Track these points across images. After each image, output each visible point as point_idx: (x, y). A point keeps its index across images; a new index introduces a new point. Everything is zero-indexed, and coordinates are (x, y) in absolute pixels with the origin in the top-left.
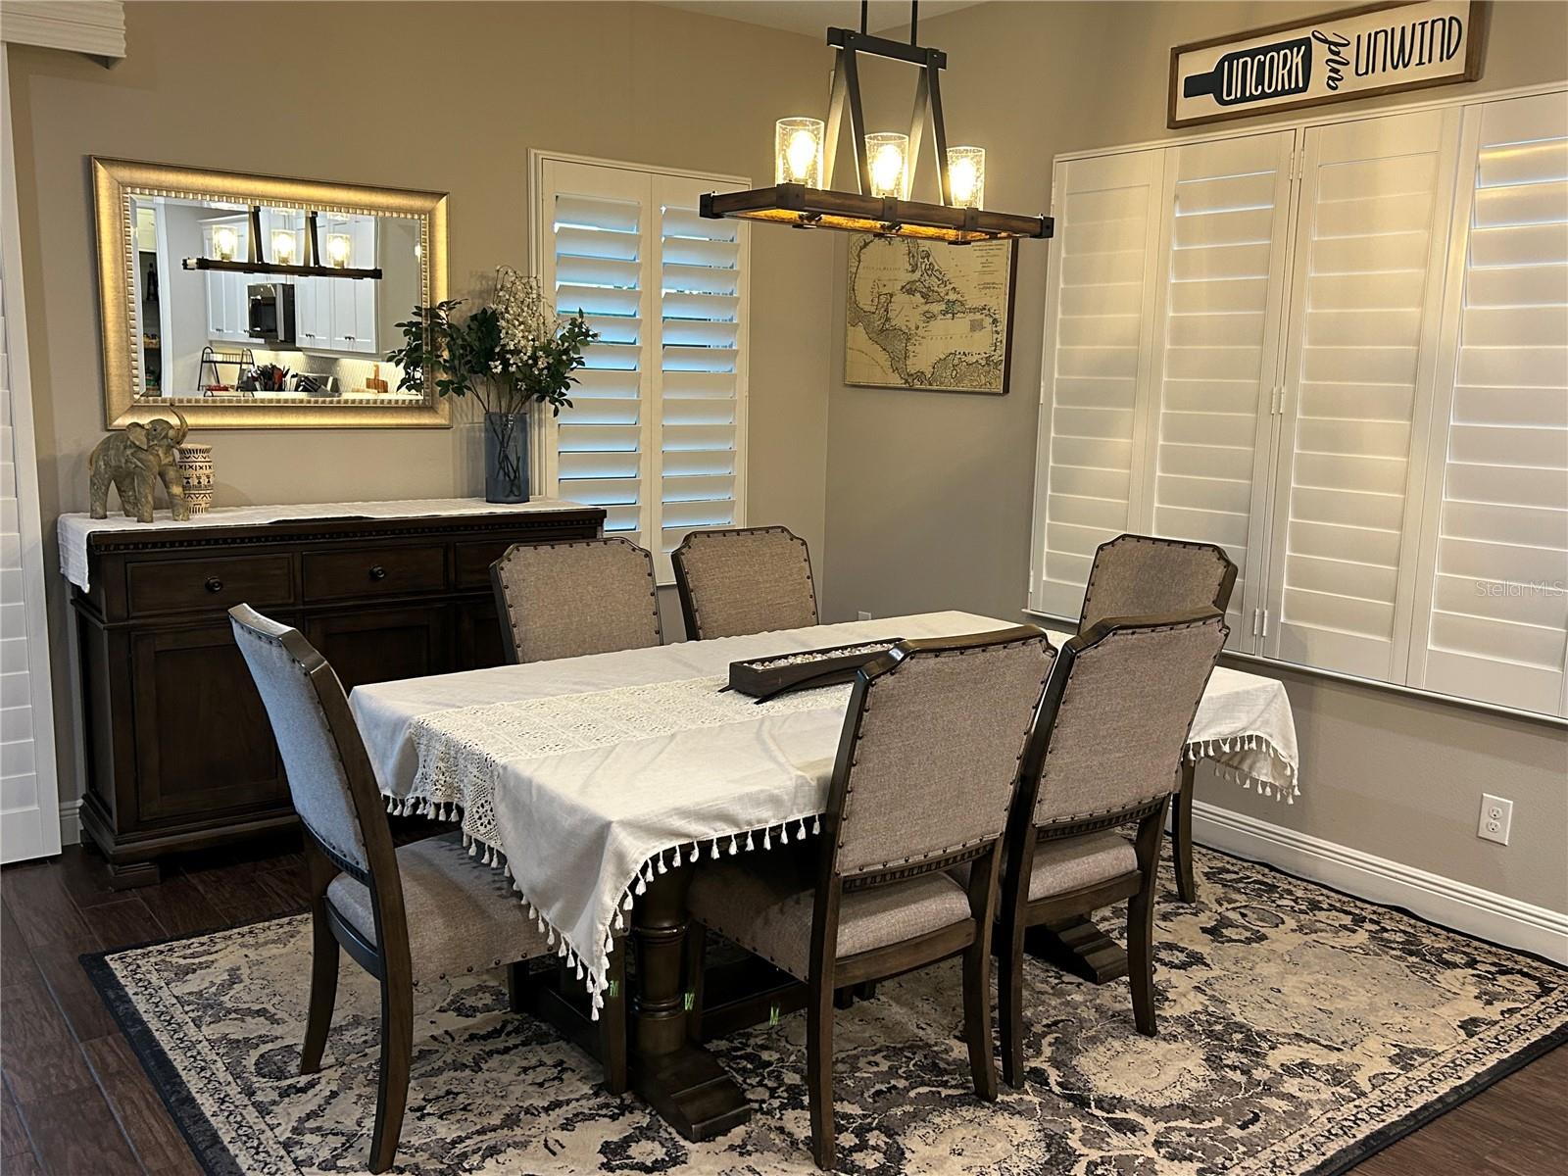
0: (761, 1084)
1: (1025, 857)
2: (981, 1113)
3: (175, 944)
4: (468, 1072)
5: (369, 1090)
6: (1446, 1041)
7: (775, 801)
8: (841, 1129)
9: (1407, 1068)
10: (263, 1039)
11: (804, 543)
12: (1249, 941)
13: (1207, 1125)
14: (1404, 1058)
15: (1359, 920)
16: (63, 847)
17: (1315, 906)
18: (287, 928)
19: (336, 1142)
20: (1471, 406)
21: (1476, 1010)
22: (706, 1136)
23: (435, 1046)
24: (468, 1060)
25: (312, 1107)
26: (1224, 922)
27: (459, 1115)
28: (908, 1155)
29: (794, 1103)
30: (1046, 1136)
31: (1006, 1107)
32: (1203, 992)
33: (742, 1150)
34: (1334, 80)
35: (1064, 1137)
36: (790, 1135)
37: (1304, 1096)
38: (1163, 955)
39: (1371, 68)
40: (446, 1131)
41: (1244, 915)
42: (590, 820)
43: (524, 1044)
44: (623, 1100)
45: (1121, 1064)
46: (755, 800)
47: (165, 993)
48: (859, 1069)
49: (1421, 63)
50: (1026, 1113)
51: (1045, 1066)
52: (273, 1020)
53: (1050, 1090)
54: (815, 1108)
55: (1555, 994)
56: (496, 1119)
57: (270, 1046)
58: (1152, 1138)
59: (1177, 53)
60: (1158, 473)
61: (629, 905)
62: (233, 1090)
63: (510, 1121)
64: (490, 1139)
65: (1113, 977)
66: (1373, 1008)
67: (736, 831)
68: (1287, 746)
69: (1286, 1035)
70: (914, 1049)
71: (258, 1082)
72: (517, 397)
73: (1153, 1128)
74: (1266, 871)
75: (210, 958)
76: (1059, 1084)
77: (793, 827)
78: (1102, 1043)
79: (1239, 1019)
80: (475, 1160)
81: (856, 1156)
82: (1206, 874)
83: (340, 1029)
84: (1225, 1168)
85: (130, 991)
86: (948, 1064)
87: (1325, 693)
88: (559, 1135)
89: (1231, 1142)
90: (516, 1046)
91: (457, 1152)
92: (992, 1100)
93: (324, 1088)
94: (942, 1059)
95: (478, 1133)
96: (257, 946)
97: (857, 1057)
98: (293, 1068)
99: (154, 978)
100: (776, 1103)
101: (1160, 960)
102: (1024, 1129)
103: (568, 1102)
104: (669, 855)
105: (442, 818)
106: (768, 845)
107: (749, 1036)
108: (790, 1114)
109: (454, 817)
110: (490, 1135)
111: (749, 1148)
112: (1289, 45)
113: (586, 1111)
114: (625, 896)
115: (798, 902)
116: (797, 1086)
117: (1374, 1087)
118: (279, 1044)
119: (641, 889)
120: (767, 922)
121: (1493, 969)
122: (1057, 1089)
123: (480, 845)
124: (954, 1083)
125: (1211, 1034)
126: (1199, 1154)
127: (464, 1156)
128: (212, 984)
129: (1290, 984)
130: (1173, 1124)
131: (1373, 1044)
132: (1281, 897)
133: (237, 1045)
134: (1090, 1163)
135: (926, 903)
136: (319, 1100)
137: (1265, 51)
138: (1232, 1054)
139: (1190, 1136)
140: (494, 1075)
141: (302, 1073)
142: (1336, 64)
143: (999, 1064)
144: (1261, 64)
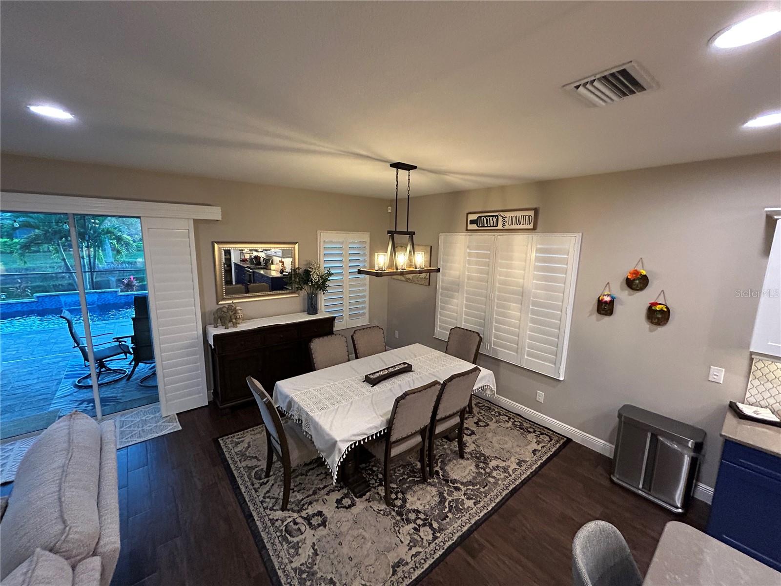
0: (373, 478)
1: (435, 424)
2: (424, 486)
3: (235, 434)
4: (304, 476)
5: (281, 483)
6: (528, 457)
7: (376, 427)
8: (392, 493)
9: (520, 466)
10: (256, 466)
11: (382, 329)
12: (485, 426)
13: (476, 487)
14: (519, 464)
15: (510, 418)
16: (208, 402)
17: (500, 414)
18: (262, 428)
19: (273, 501)
20: (535, 304)
21: (535, 446)
22: (360, 497)
23: (297, 468)
24: (304, 472)
25: (267, 489)
26: (479, 420)
27: (302, 491)
28: (407, 500)
29: (381, 485)
30: (439, 493)
31: (430, 484)
32: (474, 443)
33: (368, 500)
34: (503, 225)
35: (443, 493)
36: (380, 495)
37: (498, 477)
38: (465, 431)
39: (512, 224)
40: (299, 497)
41: (484, 418)
42: (332, 439)
43: (318, 466)
44: (341, 485)
45: (455, 468)
46: (371, 428)
47: (232, 451)
48: (396, 472)
49: (523, 224)
50: (434, 485)
51: (439, 470)
52: (259, 460)
53: (440, 478)
54: (385, 486)
55: (553, 441)
56: (311, 492)
57: (257, 469)
58: (463, 492)
59: (468, 214)
60: (464, 309)
61: (342, 460)
62: (249, 484)
63: (314, 493)
64: (310, 499)
65: (454, 439)
66: (513, 447)
67: (367, 436)
68: (494, 386)
69: (493, 457)
70: (408, 465)
71: (255, 481)
72: (315, 289)
73: (463, 489)
74: (489, 403)
75: (243, 439)
76: (442, 475)
77: (380, 432)
78: (452, 461)
79: (483, 452)
80: (306, 506)
81: (396, 501)
82: (475, 404)
83: (275, 462)
84: (480, 501)
85: (224, 450)
86: (417, 470)
87: (502, 364)
88: (326, 497)
89: (481, 493)
90: (315, 467)
91: (302, 503)
92: (427, 482)
93: (271, 483)
94: (415, 468)
95: (307, 497)
96: (254, 434)
97: (395, 468)
98: (263, 476)
99: (230, 446)
100: (377, 484)
101: (465, 433)
102: (434, 491)
103: (328, 486)
104: (351, 445)
105: (297, 422)
106: (374, 437)
107: (370, 462)
108: (380, 488)
109: (300, 422)
110: (310, 497)
111: (371, 500)
112: (494, 216)
113: (332, 489)
114: (341, 458)
115: (381, 442)
116: (381, 479)
117: (513, 473)
118: (260, 468)
119: (344, 457)
120: (374, 447)
121: (539, 433)
122: (442, 477)
123: (306, 432)
124: (418, 476)
125: (476, 457)
126: (474, 497)
127: (304, 505)
128: (244, 447)
129: (494, 440)
130: (468, 488)
131: (513, 459)
132: (492, 411)
133: (250, 468)
134: (449, 501)
135: (411, 440)
136: (269, 487)
137: (488, 216)
138: (481, 464)
139: (472, 491)
140: (311, 477)
141: (266, 477)
142: (504, 222)
143: (428, 469)
144: (487, 219)
